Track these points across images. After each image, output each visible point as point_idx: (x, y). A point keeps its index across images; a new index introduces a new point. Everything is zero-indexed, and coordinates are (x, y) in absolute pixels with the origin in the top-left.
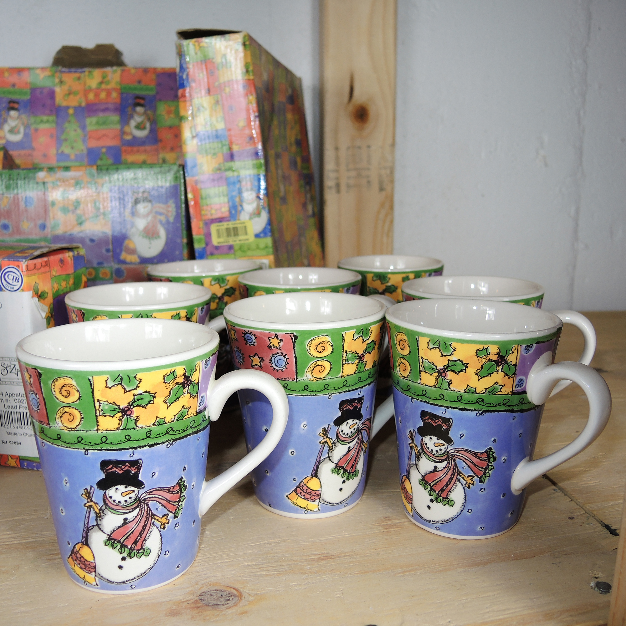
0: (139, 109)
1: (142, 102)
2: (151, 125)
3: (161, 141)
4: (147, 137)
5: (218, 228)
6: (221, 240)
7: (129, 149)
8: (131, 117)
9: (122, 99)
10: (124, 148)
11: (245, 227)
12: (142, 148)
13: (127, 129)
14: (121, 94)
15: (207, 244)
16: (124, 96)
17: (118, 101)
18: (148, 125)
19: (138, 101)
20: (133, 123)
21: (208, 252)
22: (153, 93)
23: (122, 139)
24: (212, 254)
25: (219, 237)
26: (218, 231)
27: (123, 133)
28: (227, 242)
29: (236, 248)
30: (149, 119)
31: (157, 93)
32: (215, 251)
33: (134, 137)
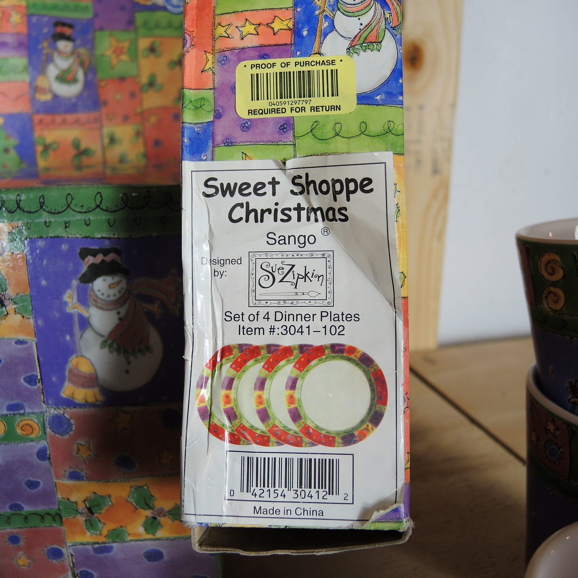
0: (63, 45)
1: (68, 31)
2: (86, 75)
3: (105, 103)
4: (80, 96)
5: (255, 71)
6: (263, 104)
7: (48, 118)
8: (49, 59)
9: (30, 25)
10: (37, 118)
11: (334, 73)
12: (70, 117)
13: (41, 82)
14: (29, 16)
15: (218, 116)
16: (34, 20)
17: (24, 30)
18: (80, 75)
19: (59, 29)
20: (52, 71)
21: (219, 138)
22: (89, 15)
23: (33, 100)
24: (229, 143)
25: (256, 96)
26: (255, 79)
27: (35, 89)
28: (277, 111)
29: (301, 128)
30: (82, 64)
31: (96, 15)
32: (239, 135)
33: (56, 97)
